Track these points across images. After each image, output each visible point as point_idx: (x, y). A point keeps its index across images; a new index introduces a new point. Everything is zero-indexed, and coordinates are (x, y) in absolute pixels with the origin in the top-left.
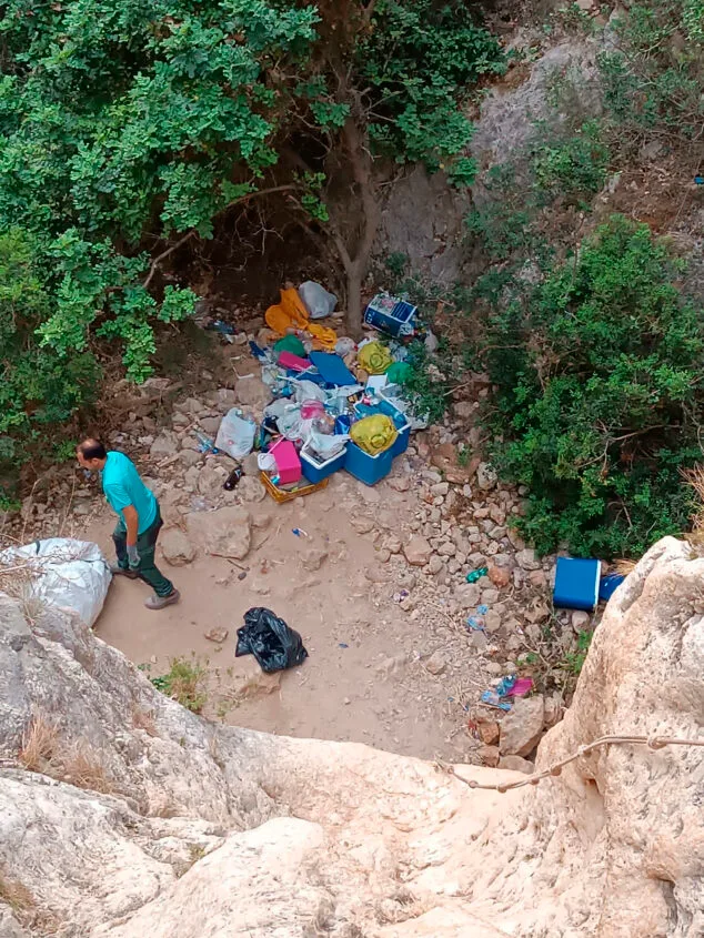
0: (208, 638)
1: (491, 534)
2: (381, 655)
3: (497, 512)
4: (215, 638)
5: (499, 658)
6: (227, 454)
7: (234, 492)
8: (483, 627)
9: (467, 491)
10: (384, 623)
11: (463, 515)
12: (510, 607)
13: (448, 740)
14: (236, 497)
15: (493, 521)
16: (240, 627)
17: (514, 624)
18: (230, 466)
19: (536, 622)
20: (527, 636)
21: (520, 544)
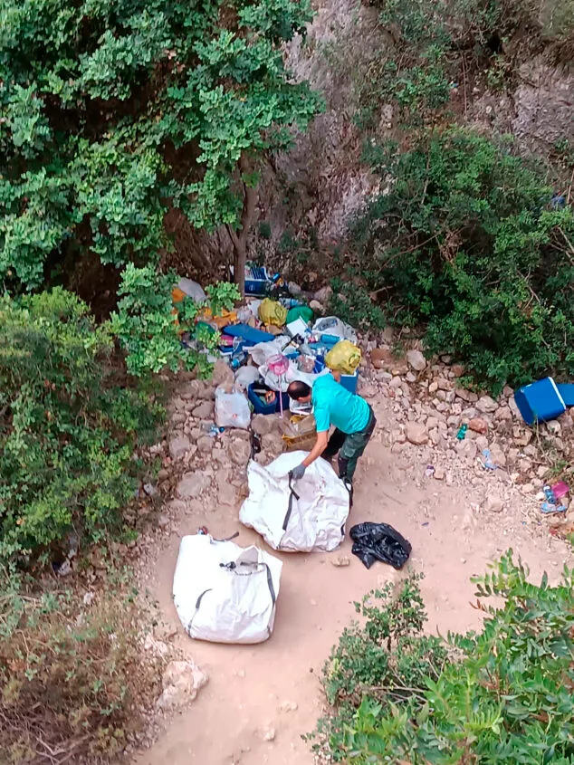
0: (339, 566)
1: (448, 399)
2: (456, 517)
3: (442, 381)
4: (343, 563)
5: (525, 479)
6: (234, 428)
7: (263, 452)
8: (497, 465)
9: (411, 377)
10: (436, 494)
11: (422, 394)
12: (501, 443)
13: (549, 550)
14: (267, 455)
15: (444, 390)
16: (351, 548)
17: (514, 453)
18: (245, 435)
19: (528, 444)
20: (530, 456)
21: (473, 397)
